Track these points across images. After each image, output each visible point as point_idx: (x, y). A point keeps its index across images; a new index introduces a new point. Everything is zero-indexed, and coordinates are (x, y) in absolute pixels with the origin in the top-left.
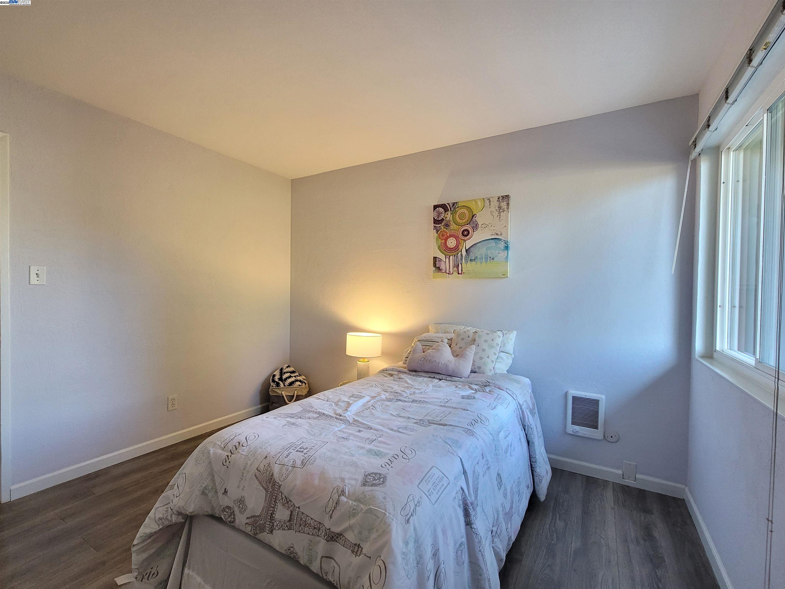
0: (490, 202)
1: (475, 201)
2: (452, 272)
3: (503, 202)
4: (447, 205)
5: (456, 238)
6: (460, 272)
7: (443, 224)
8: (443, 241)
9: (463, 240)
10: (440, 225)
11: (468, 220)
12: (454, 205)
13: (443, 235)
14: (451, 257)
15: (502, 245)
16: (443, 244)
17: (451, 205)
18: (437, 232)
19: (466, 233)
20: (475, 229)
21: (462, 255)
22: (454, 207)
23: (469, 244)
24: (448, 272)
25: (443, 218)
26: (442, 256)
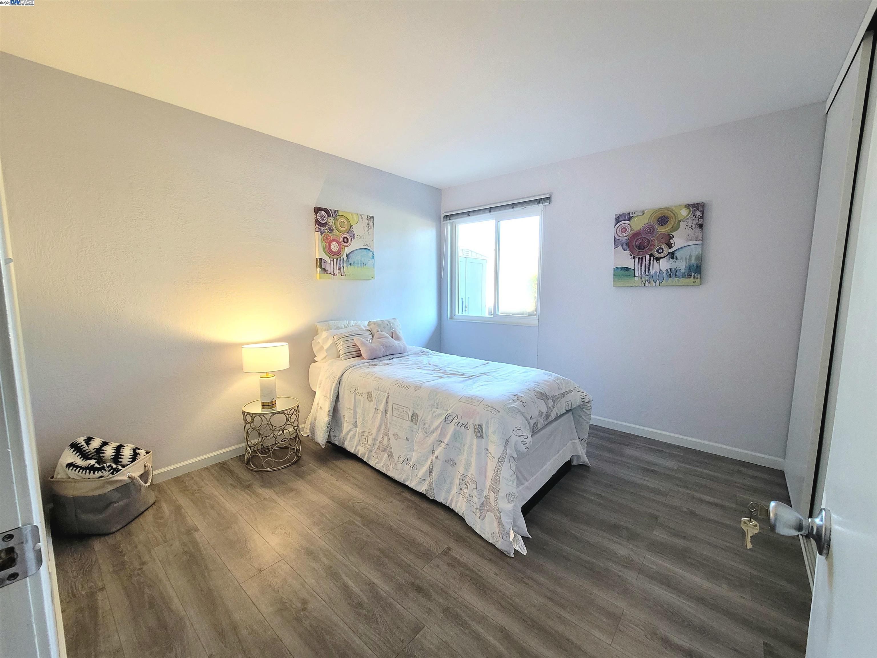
0: (362, 218)
1: (352, 214)
2: (336, 274)
3: (371, 221)
4: (329, 210)
5: (339, 243)
6: (343, 274)
7: (326, 228)
8: (327, 244)
9: (344, 246)
10: (324, 228)
11: (347, 229)
12: (335, 212)
13: (327, 238)
14: (335, 260)
15: (371, 255)
16: (327, 247)
17: (333, 212)
18: (322, 234)
19: (346, 240)
20: (352, 238)
21: (343, 259)
22: (335, 214)
23: (348, 250)
24: (332, 273)
25: (326, 222)
26: (327, 259)
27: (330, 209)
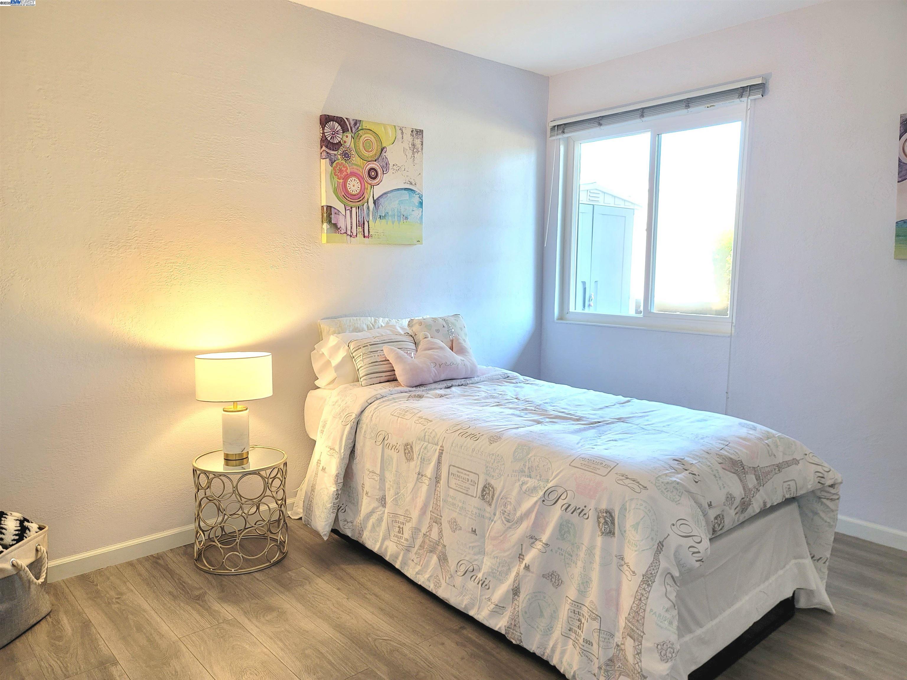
0: (402, 133)
1: (385, 126)
2: (355, 234)
3: (417, 138)
4: (346, 120)
5: (360, 179)
6: (366, 234)
7: (340, 152)
8: (341, 181)
9: (370, 184)
10: (336, 153)
11: (376, 155)
12: (355, 124)
13: (341, 171)
14: (354, 210)
15: (416, 200)
16: (341, 186)
17: (352, 123)
18: (332, 163)
19: (373, 174)
20: (385, 170)
21: (368, 208)
22: (356, 127)
23: (378, 191)
24: (349, 233)
25: (340, 142)
26: (339, 206)
27: (346, 118)
